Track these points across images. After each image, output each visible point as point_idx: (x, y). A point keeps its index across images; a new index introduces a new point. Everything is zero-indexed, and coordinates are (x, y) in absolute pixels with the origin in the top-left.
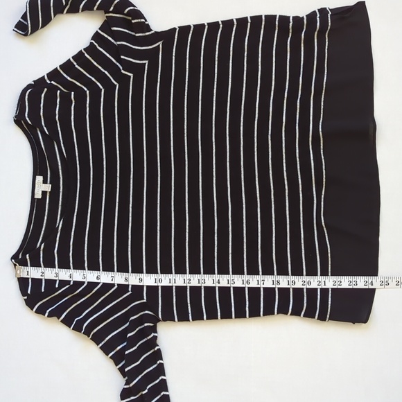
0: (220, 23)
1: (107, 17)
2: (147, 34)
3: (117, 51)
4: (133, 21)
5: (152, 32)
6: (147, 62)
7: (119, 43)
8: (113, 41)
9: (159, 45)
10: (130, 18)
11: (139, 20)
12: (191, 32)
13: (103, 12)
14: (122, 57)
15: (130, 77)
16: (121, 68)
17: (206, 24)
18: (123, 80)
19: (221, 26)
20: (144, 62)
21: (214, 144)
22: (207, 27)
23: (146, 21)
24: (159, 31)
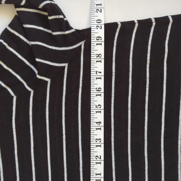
0: (153, 20)
1: (17, 12)
2: (67, 32)
3: (30, 52)
4: (50, 18)
5: (73, 30)
6: (66, 65)
7: (33, 43)
8: (25, 40)
9: (81, 46)
10: (46, 14)
11: (57, 17)
12: (118, 30)
13: (12, 6)
14: (37, 60)
15: (47, 82)
16: (36, 72)
17: (136, 22)
18: (39, 86)
19: (154, 24)
20: (63, 65)
21: (146, 159)
22: (137, 25)
23: (64, 17)
24: (80, 29)
